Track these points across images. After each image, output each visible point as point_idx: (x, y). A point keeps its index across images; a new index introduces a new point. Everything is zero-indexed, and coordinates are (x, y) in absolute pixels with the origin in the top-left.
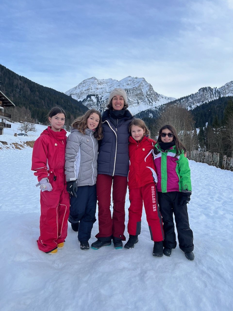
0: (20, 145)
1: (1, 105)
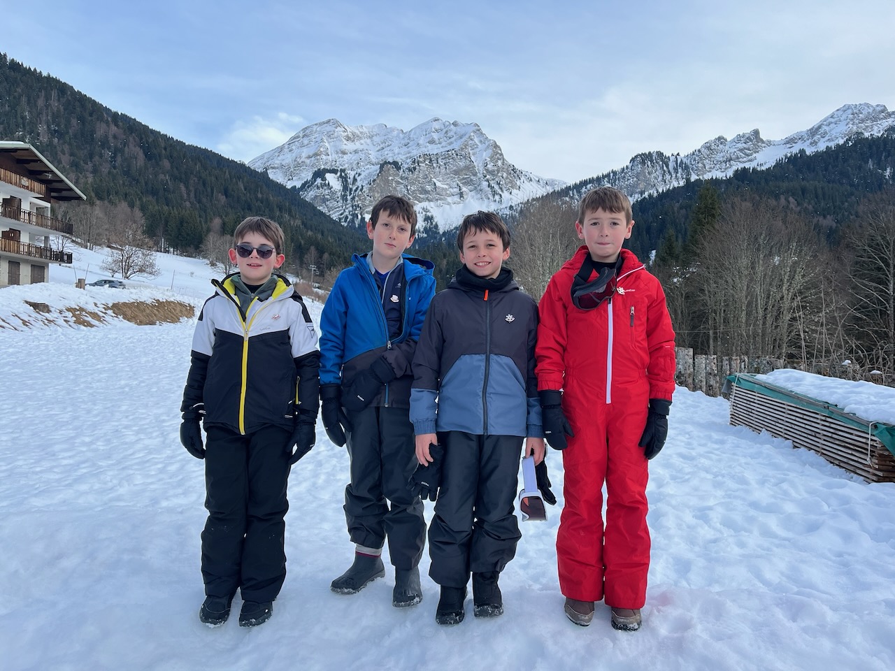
0: (91, 313)
1: (41, 196)
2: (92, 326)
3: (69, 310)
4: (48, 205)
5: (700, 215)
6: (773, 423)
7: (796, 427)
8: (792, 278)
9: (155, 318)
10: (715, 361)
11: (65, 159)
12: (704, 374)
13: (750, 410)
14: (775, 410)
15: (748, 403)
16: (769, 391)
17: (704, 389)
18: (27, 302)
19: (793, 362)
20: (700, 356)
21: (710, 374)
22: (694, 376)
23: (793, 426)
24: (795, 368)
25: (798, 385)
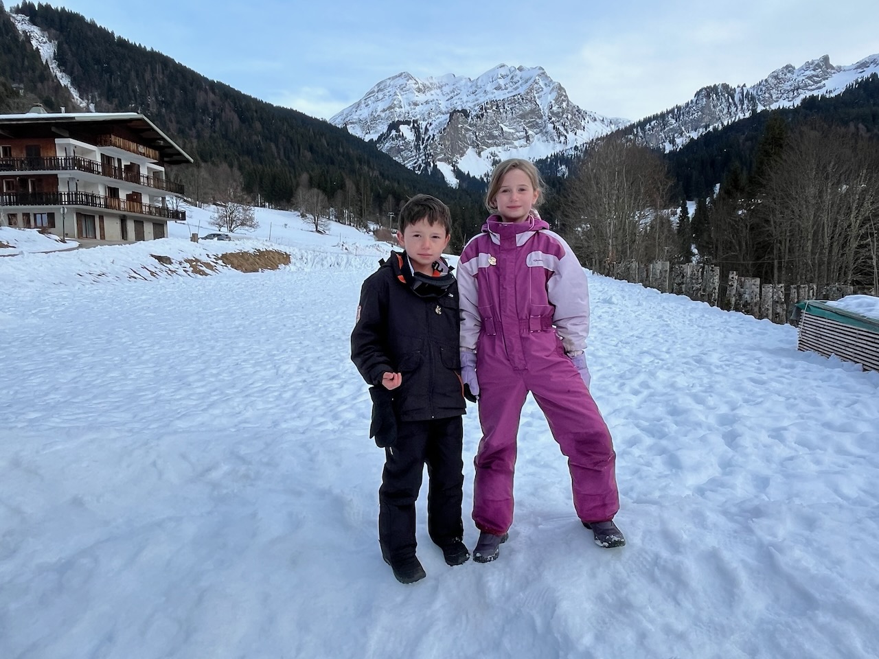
0: (205, 263)
1: (156, 161)
2: (206, 275)
3: (187, 261)
4: (162, 169)
5: (767, 147)
6: (843, 348)
7: (867, 351)
8: (860, 205)
9: (258, 266)
10: (783, 289)
11: (173, 127)
12: (770, 303)
13: (819, 336)
14: (845, 334)
15: (818, 329)
16: (840, 317)
17: (770, 317)
18: (152, 256)
19: (864, 288)
20: (767, 286)
21: (777, 302)
22: (760, 305)
23: (864, 350)
24: (865, 294)
25: (870, 310)
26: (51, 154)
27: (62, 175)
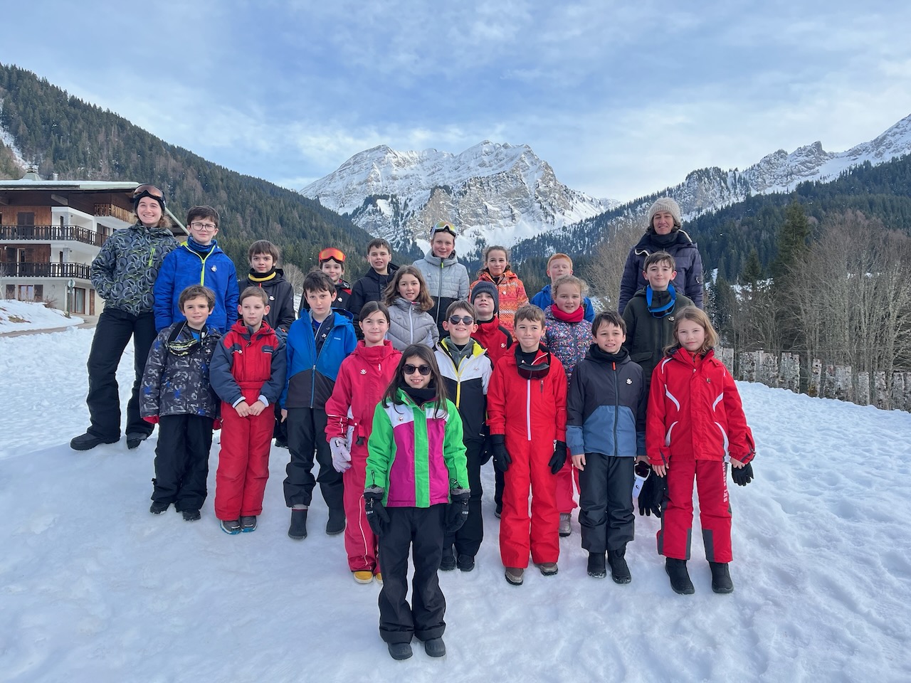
5: (789, 235)
10: (884, 378)
20: (861, 373)
26: (46, 223)
27: (56, 245)
